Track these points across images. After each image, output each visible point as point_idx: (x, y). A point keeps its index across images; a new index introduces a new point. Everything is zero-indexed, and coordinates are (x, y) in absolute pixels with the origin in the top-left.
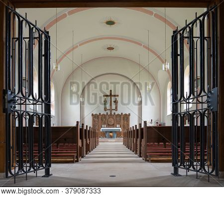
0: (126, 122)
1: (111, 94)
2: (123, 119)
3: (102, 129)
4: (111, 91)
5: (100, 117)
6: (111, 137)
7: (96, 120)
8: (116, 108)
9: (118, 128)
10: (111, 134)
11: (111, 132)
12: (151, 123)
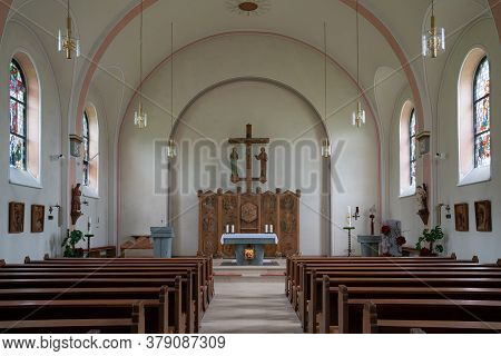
0: (288, 215)
1: (249, 135)
2: (283, 207)
3: (224, 236)
4: (249, 126)
5: (220, 198)
6: (250, 261)
7: (210, 207)
8: (263, 174)
9: (269, 235)
10: (250, 252)
11: (249, 246)
12: (356, 217)
